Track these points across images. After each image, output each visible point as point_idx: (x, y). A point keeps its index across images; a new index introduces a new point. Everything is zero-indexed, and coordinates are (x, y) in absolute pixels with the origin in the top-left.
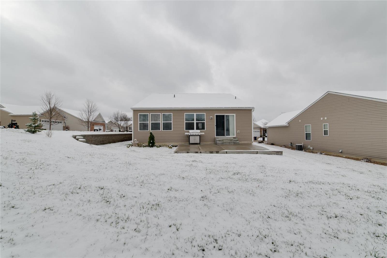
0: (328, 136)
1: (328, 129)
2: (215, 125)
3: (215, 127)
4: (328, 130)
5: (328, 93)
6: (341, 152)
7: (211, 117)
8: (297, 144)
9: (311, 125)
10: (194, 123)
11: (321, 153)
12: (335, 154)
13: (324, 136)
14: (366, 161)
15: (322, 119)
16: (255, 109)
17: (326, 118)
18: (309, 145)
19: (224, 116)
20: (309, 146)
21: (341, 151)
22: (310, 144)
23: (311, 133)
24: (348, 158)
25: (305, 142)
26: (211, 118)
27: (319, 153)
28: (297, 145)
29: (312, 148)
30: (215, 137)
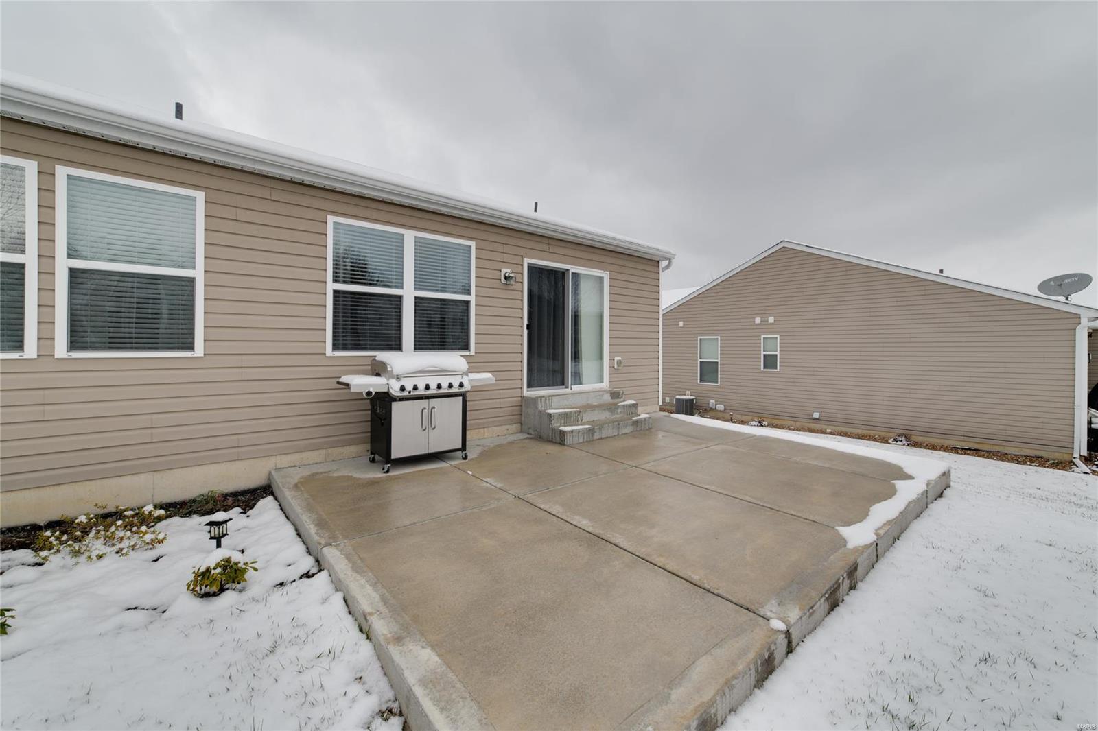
0: (777, 373)
1: (776, 351)
2: (526, 322)
3: (526, 332)
4: (778, 353)
5: (782, 246)
6: (818, 417)
7: (504, 271)
8: (677, 397)
9: (719, 337)
10: (400, 297)
11: (760, 422)
12: (798, 424)
13: (762, 372)
14: (908, 445)
15: (758, 320)
16: (673, 261)
17: (771, 320)
18: (713, 398)
19: (563, 273)
20: (711, 401)
21: (818, 414)
22: (714, 396)
23: (719, 361)
24: (839, 434)
25: (699, 388)
26: (503, 280)
27: (754, 423)
28: (678, 400)
29: (721, 407)
30: (528, 393)
